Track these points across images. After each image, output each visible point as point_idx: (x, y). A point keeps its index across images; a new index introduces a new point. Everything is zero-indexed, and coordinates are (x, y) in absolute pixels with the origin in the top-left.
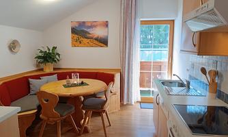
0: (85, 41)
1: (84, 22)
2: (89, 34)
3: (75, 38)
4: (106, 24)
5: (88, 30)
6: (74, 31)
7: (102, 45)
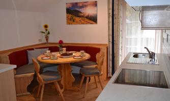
0: (78, 19)
1: (76, 3)
2: (81, 13)
3: (69, 17)
4: (95, 4)
5: (80, 10)
6: (69, 11)
7: (92, 22)
